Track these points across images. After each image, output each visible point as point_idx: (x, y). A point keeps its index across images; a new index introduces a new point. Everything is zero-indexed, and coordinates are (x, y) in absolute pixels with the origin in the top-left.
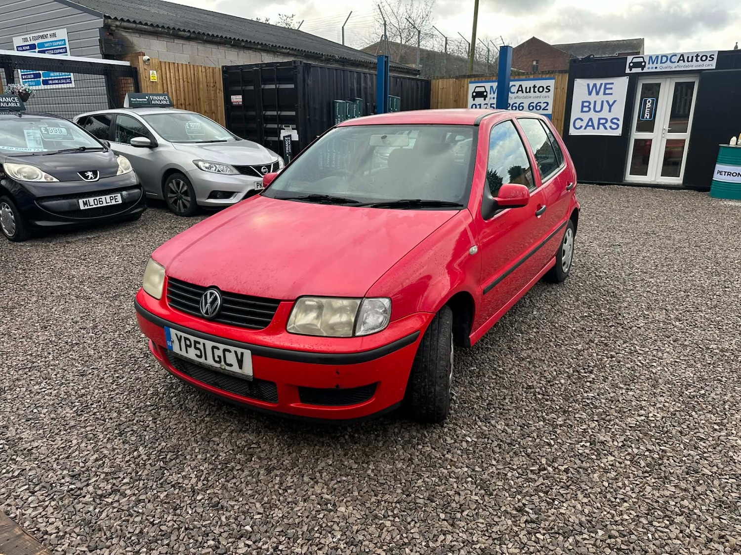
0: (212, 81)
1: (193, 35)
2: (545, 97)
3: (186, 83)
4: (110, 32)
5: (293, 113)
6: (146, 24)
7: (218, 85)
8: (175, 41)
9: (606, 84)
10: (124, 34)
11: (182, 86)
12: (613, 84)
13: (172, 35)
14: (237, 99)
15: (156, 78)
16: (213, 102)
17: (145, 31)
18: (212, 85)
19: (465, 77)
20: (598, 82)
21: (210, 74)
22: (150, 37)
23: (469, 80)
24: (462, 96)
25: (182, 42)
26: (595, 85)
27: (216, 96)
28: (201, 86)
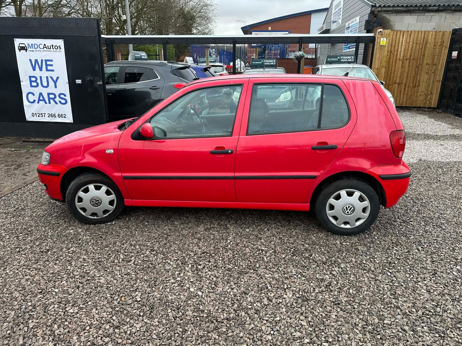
0: (440, 41)
1: (441, 8)
3: (415, 44)
4: (375, 15)
6: (398, 6)
7: (445, 44)
8: (425, 15)
10: (384, 15)
11: (410, 47)
13: (422, 10)
14: (455, 54)
15: (385, 43)
16: (436, 57)
17: (401, 11)
18: (439, 44)
21: (440, 36)
22: (405, 14)
25: (432, 14)
27: (440, 52)
28: (428, 46)
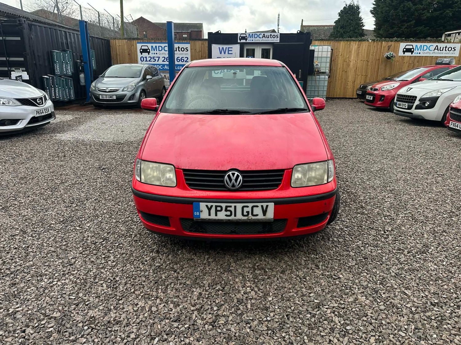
2: (186, 54)
5: (22, 59)
9: (229, 48)
12: (232, 48)
19: (134, 39)
20: (225, 46)
23: (137, 41)
24: (133, 51)
26: (223, 48)
